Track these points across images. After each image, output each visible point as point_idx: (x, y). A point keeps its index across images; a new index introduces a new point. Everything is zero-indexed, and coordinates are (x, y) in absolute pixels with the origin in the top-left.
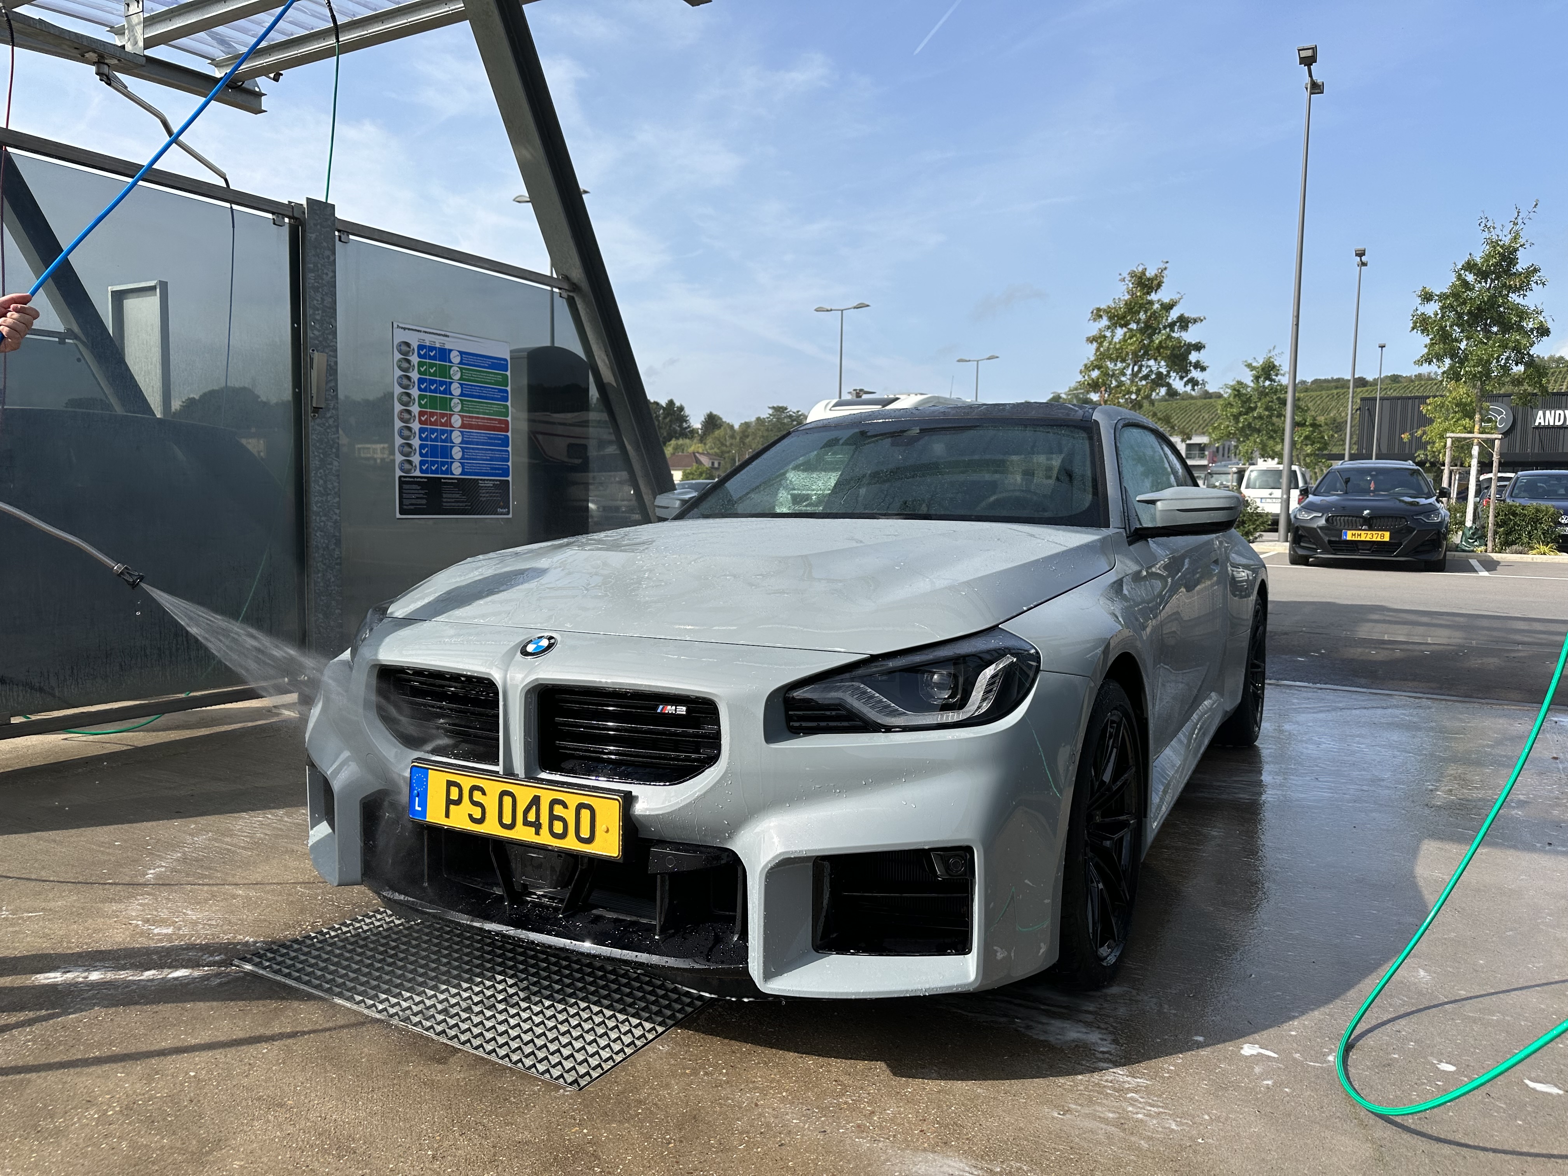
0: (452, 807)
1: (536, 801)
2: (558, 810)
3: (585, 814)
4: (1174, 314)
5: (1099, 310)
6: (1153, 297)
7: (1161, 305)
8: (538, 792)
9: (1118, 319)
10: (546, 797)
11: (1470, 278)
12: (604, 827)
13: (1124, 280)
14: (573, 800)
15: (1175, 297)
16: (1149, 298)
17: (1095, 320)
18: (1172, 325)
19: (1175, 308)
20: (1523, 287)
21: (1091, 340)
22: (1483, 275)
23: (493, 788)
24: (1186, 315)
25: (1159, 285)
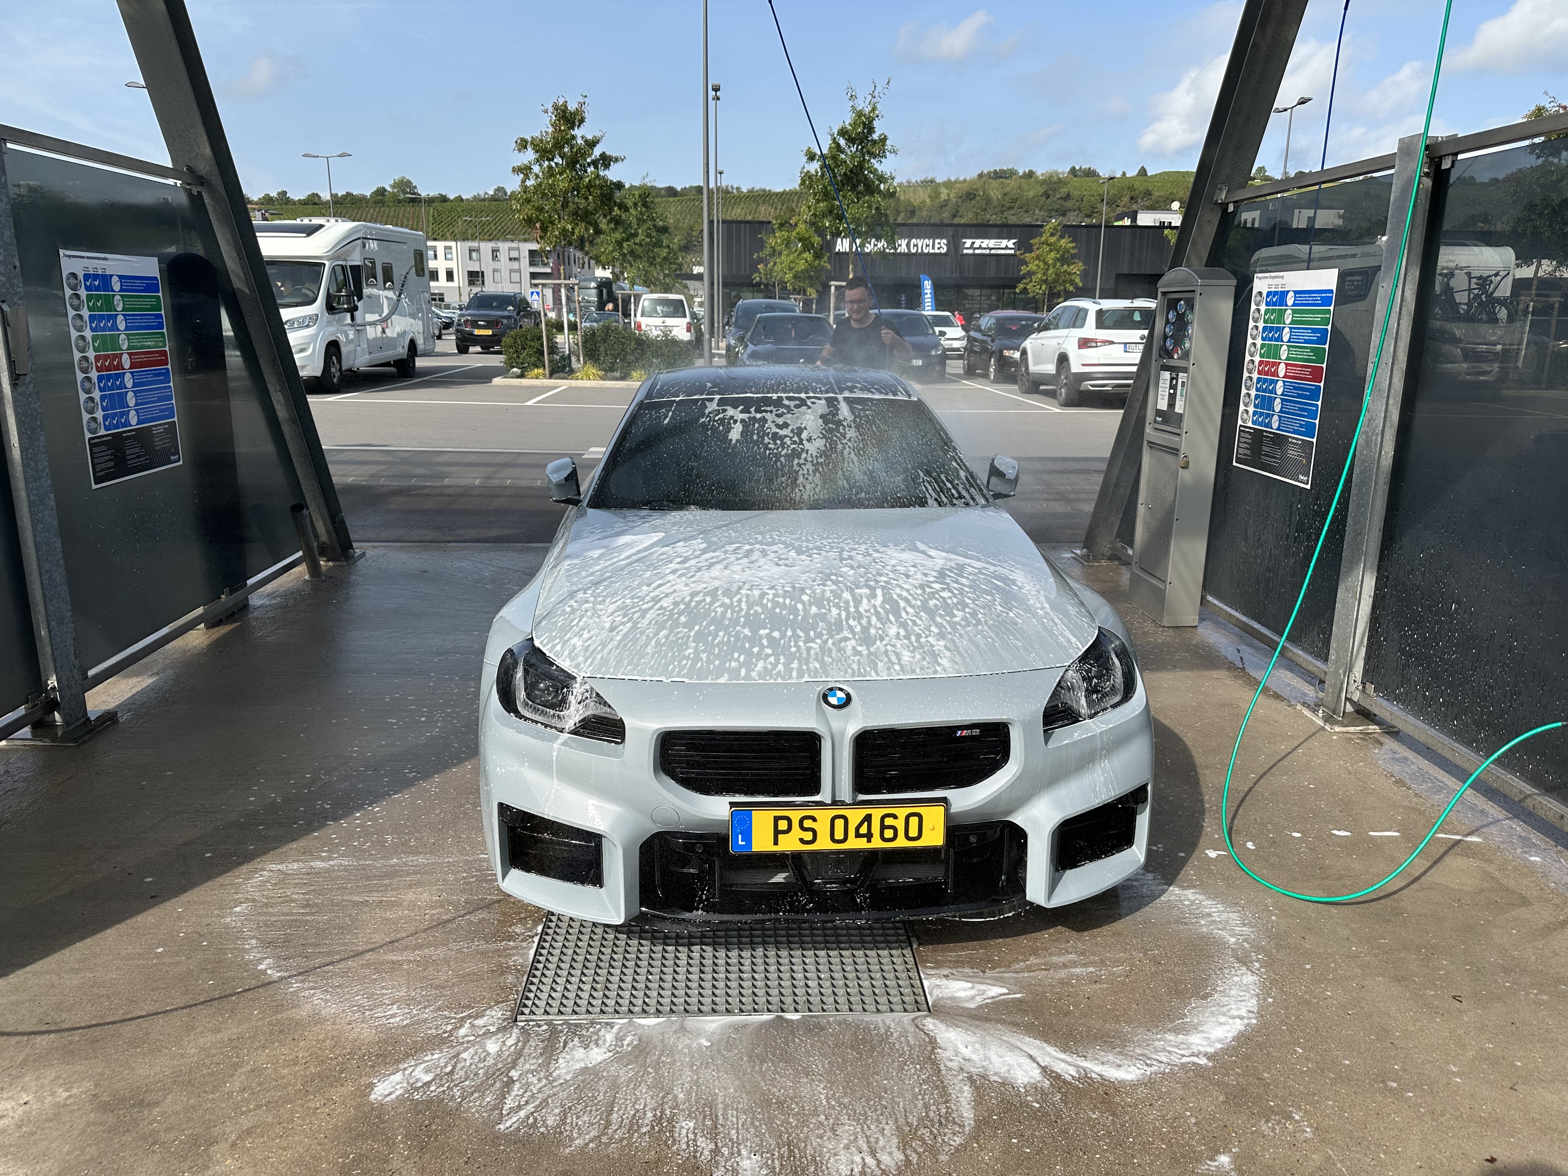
0: (780, 836)
1: (868, 818)
2: (888, 821)
3: (914, 821)
4: (597, 152)
5: (523, 140)
6: (577, 132)
7: (586, 141)
8: (868, 811)
9: (544, 152)
10: (877, 814)
11: (842, 142)
12: (931, 827)
13: (546, 111)
14: (902, 812)
15: (598, 134)
16: (573, 133)
17: (519, 150)
18: (595, 163)
19: (598, 146)
20: (880, 155)
21: (517, 170)
22: (851, 140)
23: (824, 816)
24: (608, 153)
25: (582, 121)
